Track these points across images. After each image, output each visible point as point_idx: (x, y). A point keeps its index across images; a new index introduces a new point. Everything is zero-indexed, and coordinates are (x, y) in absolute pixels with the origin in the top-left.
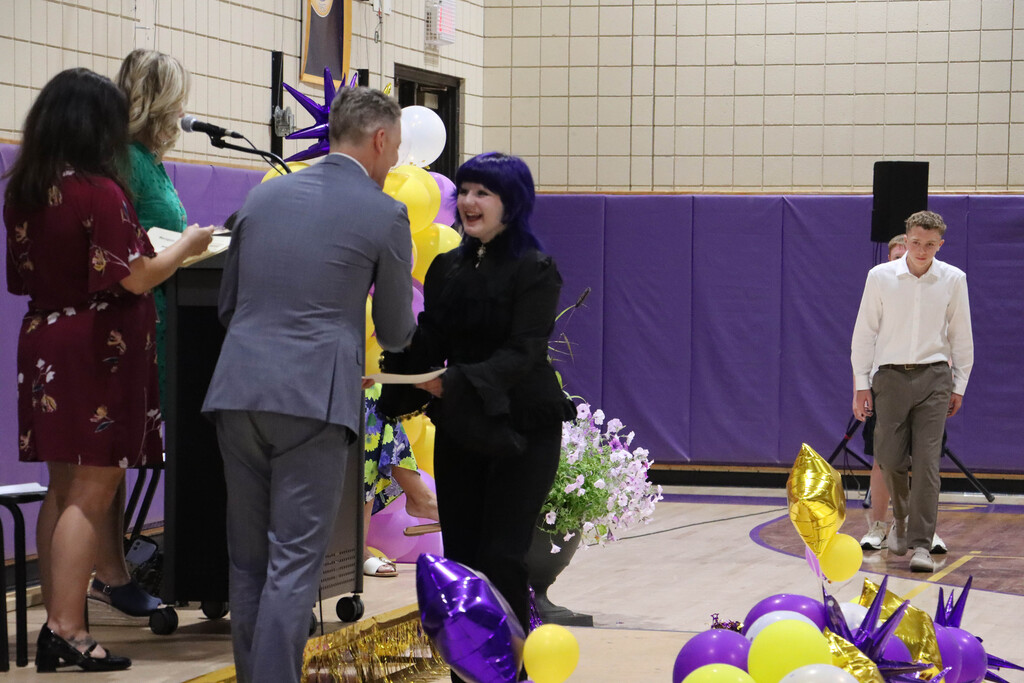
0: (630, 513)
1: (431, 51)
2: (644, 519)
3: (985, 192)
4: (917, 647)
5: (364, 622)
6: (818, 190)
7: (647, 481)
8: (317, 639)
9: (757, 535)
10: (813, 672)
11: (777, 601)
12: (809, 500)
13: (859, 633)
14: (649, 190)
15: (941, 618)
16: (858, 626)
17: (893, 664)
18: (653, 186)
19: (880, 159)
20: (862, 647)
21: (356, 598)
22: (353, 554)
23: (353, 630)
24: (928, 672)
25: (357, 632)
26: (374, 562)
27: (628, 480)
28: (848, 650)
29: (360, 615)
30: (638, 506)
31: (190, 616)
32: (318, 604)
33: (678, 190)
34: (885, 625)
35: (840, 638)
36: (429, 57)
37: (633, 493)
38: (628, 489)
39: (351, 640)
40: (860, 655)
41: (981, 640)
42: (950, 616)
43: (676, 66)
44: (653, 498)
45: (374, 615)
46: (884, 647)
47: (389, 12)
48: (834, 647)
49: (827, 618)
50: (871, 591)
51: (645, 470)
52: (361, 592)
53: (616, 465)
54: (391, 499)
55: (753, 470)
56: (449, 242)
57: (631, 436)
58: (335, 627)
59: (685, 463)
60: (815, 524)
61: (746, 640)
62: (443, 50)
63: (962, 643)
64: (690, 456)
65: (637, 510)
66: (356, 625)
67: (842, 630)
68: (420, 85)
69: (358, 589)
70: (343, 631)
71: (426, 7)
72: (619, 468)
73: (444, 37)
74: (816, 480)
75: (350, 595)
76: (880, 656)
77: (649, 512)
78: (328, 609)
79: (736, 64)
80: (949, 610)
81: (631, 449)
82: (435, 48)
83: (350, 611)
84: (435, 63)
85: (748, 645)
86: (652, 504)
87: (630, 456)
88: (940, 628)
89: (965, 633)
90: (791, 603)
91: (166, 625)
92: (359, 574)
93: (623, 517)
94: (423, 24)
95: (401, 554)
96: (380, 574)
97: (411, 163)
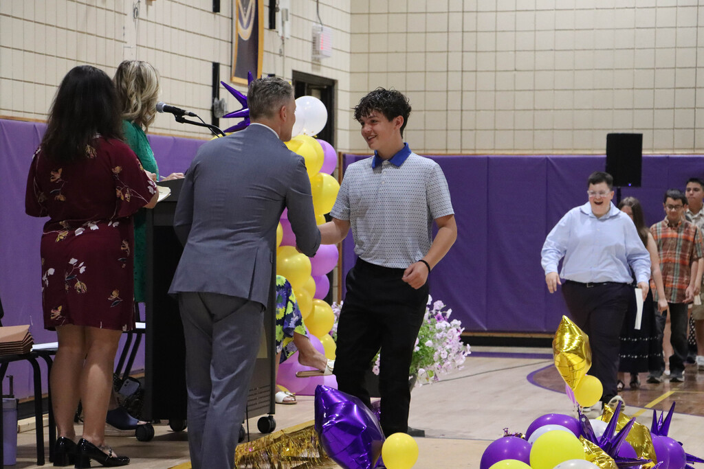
0: (449, 363)
1: (316, 62)
2: (458, 367)
3: (679, 153)
4: (640, 449)
5: (276, 434)
6: (570, 152)
7: (460, 341)
8: (246, 444)
9: (532, 378)
10: (572, 464)
11: (548, 419)
12: (567, 352)
13: (602, 439)
14: (458, 152)
15: (655, 430)
16: (601, 435)
17: (625, 459)
18: (461, 149)
19: (610, 132)
20: (605, 449)
21: (271, 418)
22: (269, 388)
23: (269, 438)
24: (647, 465)
25: (271, 440)
26: (281, 395)
27: (448, 341)
28: (596, 450)
29: (273, 429)
30: (454, 358)
31: (162, 429)
32: (246, 421)
33: (478, 152)
34: (619, 434)
35: (590, 442)
36: (315, 66)
37: (450, 349)
38: (448, 347)
39: (268, 445)
40: (604, 453)
41: (682, 444)
42: (660, 428)
43: (476, 71)
44: (464, 353)
45: (283, 429)
46: (618, 449)
47: (289, 37)
48: (586, 448)
49: (581, 429)
50: (609, 412)
51: (459, 334)
52: (274, 413)
53: (440, 331)
54: (291, 353)
55: (528, 336)
56: (329, 185)
57: (449, 312)
58: (256, 437)
59: (483, 331)
60: (571, 368)
61: (528, 444)
62: (324, 62)
63: (670, 447)
64: (487, 326)
65: (454, 361)
66: (271, 435)
67: (591, 437)
68: (309, 84)
69: (272, 411)
70: (262, 439)
71: (313, 33)
72: (442, 333)
73: (324, 53)
74: (572, 340)
75: (267, 415)
76: (616, 455)
77: (462, 362)
78: (252, 425)
79: (515, 70)
80: (660, 424)
81: (449, 320)
82: (318, 60)
83: (266, 426)
84: (318, 70)
85: (530, 447)
86: (463, 357)
87: (448, 325)
88: (655, 437)
89: (671, 440)
90: (557, 420)
91: (146, 435)
92: (272, 403)
93: (444, 366)
94: (310, 45)
95: (299, 390)
96: (285, 403)
97: (305, 134)
